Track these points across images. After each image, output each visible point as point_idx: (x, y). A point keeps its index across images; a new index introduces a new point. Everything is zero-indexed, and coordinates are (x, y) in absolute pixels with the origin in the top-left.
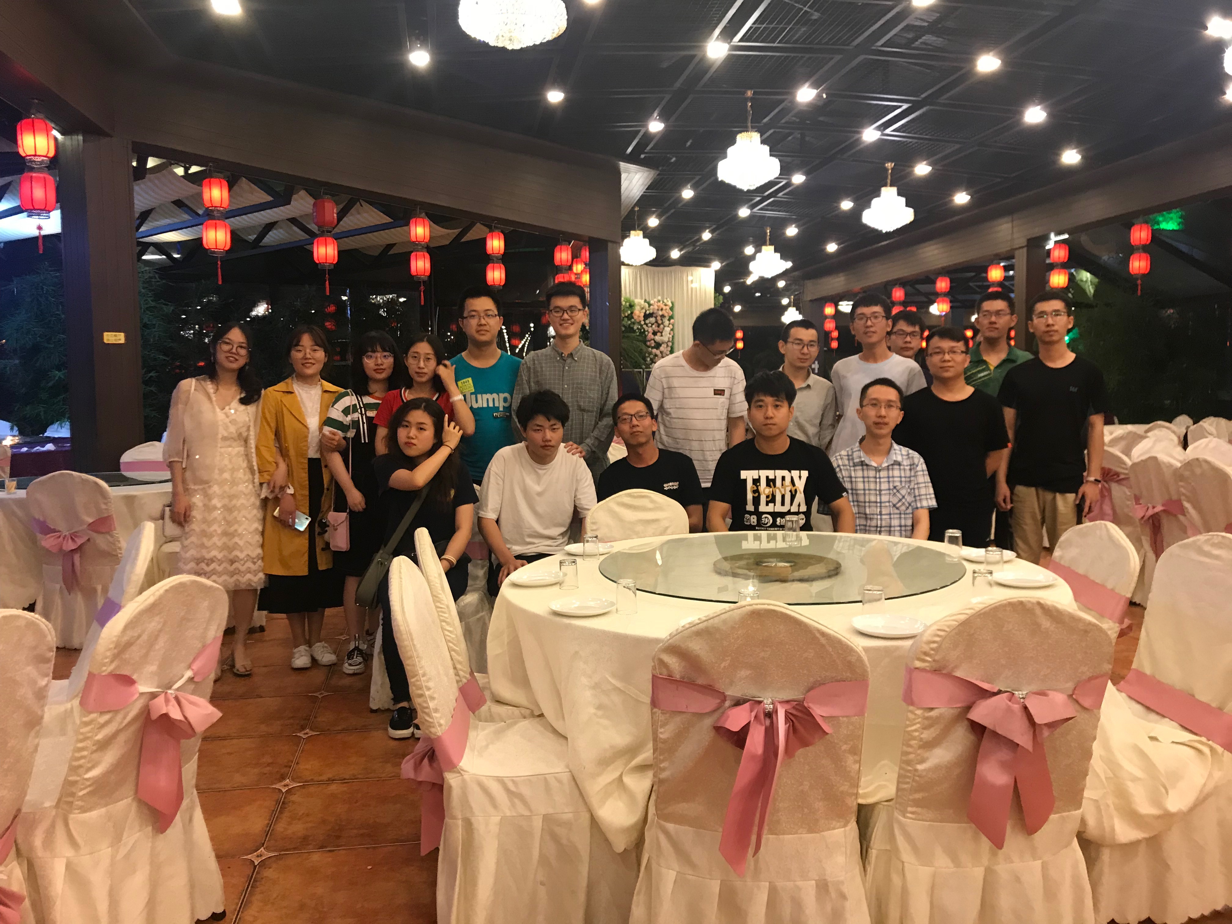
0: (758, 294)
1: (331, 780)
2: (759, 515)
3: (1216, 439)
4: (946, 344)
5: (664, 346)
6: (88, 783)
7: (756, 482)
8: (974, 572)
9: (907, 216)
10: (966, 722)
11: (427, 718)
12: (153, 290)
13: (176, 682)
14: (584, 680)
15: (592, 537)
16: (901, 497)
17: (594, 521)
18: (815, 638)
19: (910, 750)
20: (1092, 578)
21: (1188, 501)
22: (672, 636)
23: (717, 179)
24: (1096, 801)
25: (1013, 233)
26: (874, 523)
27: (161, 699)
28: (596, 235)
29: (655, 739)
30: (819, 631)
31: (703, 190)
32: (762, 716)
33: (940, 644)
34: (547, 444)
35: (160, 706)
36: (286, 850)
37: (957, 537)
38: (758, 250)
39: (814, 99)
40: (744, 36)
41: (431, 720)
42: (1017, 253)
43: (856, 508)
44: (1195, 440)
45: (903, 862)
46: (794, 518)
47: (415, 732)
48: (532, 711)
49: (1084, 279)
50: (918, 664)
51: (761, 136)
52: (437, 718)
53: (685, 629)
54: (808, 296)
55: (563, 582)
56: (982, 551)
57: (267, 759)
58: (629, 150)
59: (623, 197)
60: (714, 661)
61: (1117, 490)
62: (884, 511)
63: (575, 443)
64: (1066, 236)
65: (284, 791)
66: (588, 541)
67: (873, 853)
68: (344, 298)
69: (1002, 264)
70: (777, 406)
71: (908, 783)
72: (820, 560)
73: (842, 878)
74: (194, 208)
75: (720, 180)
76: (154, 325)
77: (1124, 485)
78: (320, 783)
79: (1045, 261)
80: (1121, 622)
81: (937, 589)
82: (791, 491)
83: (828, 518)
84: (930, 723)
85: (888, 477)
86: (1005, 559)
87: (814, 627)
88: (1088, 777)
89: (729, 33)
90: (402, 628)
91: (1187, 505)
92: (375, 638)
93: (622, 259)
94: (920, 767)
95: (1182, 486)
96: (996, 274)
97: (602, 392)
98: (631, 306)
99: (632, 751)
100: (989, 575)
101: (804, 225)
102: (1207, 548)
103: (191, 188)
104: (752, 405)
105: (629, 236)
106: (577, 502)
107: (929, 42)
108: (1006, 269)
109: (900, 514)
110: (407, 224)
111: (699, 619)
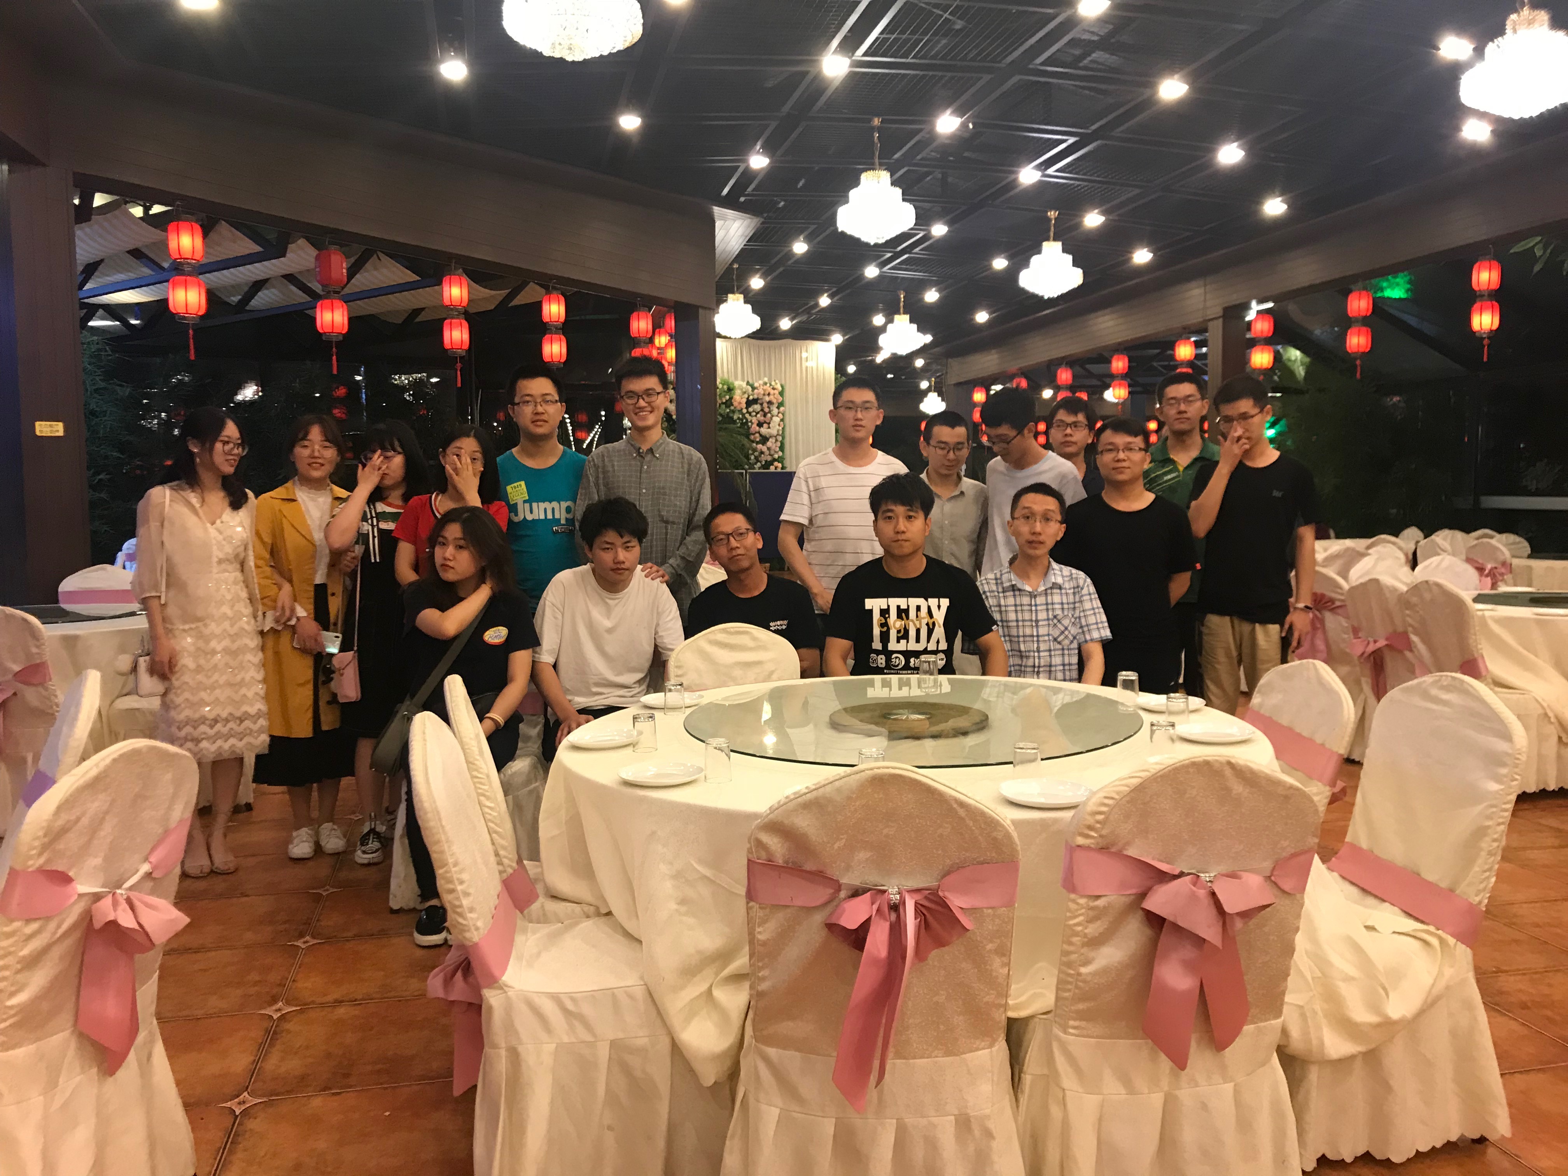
0: (890, 376)
1: (339, 1002)
2: (888, 654)
3: (1449, 557)
4: (1121, 439)
5: (772, 440)
6: (12, 1012)
7: (885, 613)
8: (1152, 725)
9: (1074, 278)
10: (1141, 912)
11: (461, 920)
12: (103, 367)
13: (129, 878)
14: (663, 868)
15: (676, 685)
16: (1063, 628)
17: (679, 664)
18: (951, 809)
19: (1072, 948)
20: (1298, 730)
21: (1416, 633)
22: (772, 810)
23: (837, 229)
24: (1301, 1007)
25: (1205, 301)
26: (1030, 662)
27: (107, 901)
28: (685, 299)
29: (752, 941)
30: (956, 800)
31: (819, 243)
32: (886, 909)
33: (1107, 815)
34: (619, 566)
35: (106, 911)
36: (277, 1095)
37: (1132, 681)
38: (890, 320)
39: (958, 130)
40: (870, 48)
41: (464, 922)
42: (1211, 325)
43: (1009, 644)
44: (1427, 558)
45: (1064, 1090)
46: (932, 658)
47: (448, 938)
48: (597, 908)
49: (1293, 358)
50: (1080, 841)
51: (891, 176)
52: (472, 919)
53: (789, 800)
54: (952, 379)
55: (637, 743)
56: (1163, 697)
57: (254, 976)
58: (725, 191)
59: (718, 251)
60: (825, 840)
61: (1330, 619)
62: (1043, 647)
63: (657, 564)
64: (1270, 305)
65: (275, 1017)
66: (670, 690)
67: (1027, 1079)
68: (358, 378)
69: (1193, 339)
70: (910, 517)
71: (1069, 990)
72: (964, 711)
73: (987, 1111)
74: (157, 259)
75: (840, 230)
76: (106, 411)
77: (1338, 614)
78: (323, 1005)
79: (1245, 335)
80: (1333, 784)
81: (1107, 746)
82: (927, 624)
83: (975, 659)
84: (1096, 915)
85: (1047, 604)
86: (1191, 707)
87: (950, 796)
88: (1289, 978)
89: (850, 45)
90: (426, 805)
91: (1414, 638)
92: (395, 818)
93: (718, 330)
94: (1083, 970)
95: (1408, 615)
96: (1185, 351)
97: (691, 499)
98: (730, 390)
99: (723, 957)
100: (1171, 728)
101: (945, 289)
102: (1434, 692)
103: (152, 234)
104: (879, 517)
105: (726, 301)
106: (658, 640)
107: (1100, 60)
108: (1198, 345)
109: (1063, 649)
110: (439, 283)
111: (807, 788)
